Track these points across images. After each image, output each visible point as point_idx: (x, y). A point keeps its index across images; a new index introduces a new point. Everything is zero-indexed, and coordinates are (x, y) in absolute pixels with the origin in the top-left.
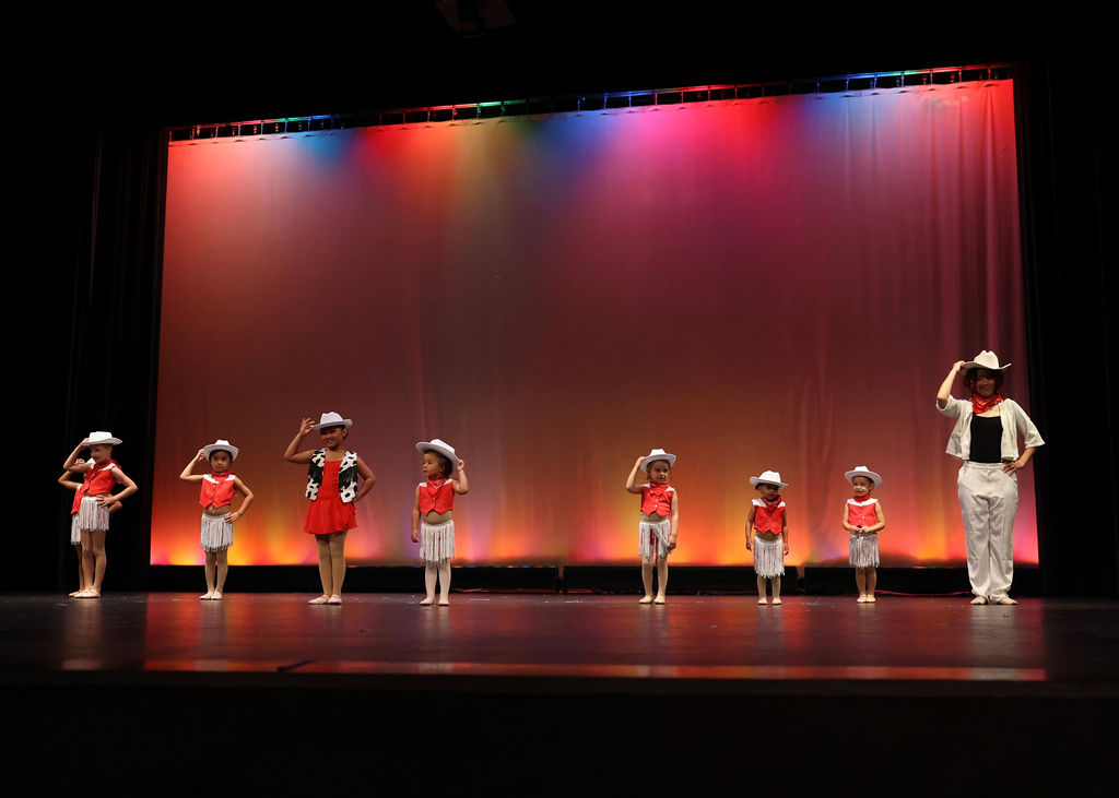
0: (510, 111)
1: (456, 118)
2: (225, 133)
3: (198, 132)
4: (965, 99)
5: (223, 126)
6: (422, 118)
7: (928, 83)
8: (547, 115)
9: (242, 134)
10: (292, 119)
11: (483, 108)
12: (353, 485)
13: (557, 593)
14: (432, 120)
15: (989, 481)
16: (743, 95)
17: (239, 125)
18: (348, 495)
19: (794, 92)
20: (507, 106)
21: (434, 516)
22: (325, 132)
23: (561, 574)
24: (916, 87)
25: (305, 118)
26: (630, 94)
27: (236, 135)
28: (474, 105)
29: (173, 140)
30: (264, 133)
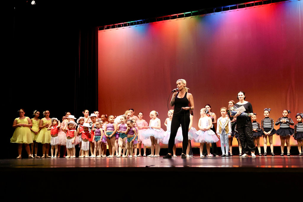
0: (194, 14)
1: (178, 18)
2: (113, 27)
3: (106, 27)
5: (113, 25)
6: (168, 18)
8: (205, 15)
9: (118, 27)
10: (131, 22)
11: (186, 14)
14: (171, 19)
16: (265, 3)
17: (117, 24)
19: (282, 1)
22: (141, 25)
25: (135, 21)
26: (229, 6)
27: (116, 27)
28: (183, 13)
29: (99, 30)
30: (124, 26)
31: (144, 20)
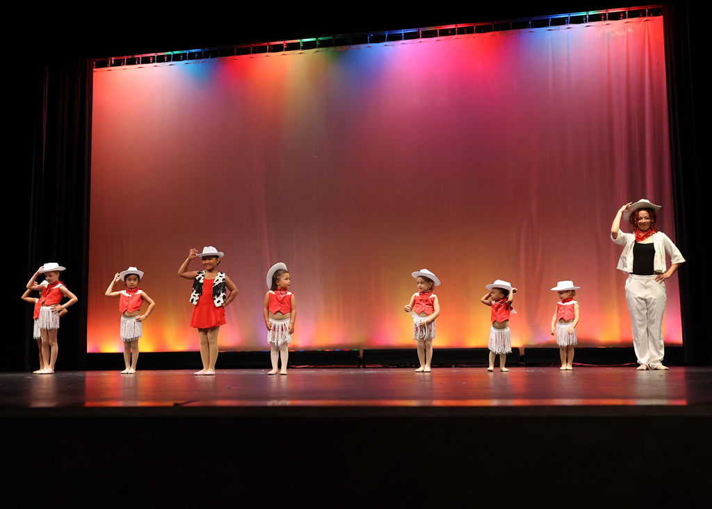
0: (323, 44)
1: (287, 50)
2: (132, 62)
3: (113, 62)
4: (630, 30)
5: (130, 57)
6: (263, 50)
7: (605, 19)
8: (348, 46)
9: (143, 63)
10: (176, 52)
11: (304, 43)
12: (222, 295)
13: (359, 367)
14: (270, 51)
15: (646, 288)
16: (479, 30)
17: (140, 56)
18: (219, 302)
19: (514, 28)
20: (320, 41)
21: (279, 315)
22: (198, 60)
23: (361, 354)
24: (597, 22)
25: (185, 52)
26: (403, 32)
27: (139, 63)
28: (299, 41)
29: (96, 67)
30: (157, 62)
31: (206, 49)
